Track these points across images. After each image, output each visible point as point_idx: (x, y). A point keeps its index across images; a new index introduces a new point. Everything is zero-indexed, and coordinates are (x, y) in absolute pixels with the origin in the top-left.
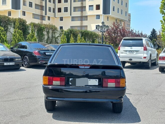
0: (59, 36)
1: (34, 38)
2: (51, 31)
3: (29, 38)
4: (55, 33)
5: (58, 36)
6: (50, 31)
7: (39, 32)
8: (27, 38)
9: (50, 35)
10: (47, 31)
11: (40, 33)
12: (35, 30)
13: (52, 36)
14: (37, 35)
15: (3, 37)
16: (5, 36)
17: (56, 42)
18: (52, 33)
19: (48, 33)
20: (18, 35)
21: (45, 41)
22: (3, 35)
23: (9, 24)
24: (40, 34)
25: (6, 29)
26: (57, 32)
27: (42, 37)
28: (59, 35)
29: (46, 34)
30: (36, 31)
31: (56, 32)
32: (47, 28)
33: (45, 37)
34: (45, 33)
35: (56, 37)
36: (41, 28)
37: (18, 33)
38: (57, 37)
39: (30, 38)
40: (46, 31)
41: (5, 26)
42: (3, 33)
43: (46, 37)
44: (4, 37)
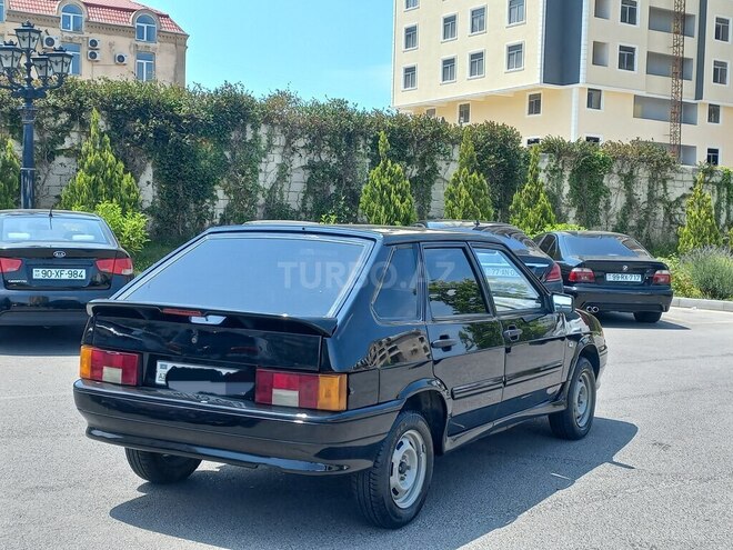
0: (690, 192)
1: (539, 206)
2: (643, 174)
3: (517, 205)
4: (664, 182)
5: (684, 196)
6: (641, 170)
7: (579, 179)
8: (511, 207)
9: (641, 192)
10: (625, 172)
11: (585, 181)
12: (562, 170)
13: (650, 195)
14: (571, 191)
15: (398, 203)
16: (407, 200)
17: (672, 223)
18: (652, 180)
19: (629, 180)
20: (464, 193)
21: (614, 219)
22: (396, 194)
23: (439, 151)
24: (586, 187)
25: (427, 168)
26: (680, 177)
27: (597, 200)
28: (691, 189)
29: (617, 186)
30: (567, 173)
31: (673, 175)
32: (624, 158)
33: (613, 200)
34: (612, 182)
35: (673, 199)
36: (593, 158)
37: (466, 187)
38: (678, 199)
39: (522, 204)
40: (619, 174)
41: (423, 159)
42: (398, 186)
43: (618, 202)
44: (402, 202)
